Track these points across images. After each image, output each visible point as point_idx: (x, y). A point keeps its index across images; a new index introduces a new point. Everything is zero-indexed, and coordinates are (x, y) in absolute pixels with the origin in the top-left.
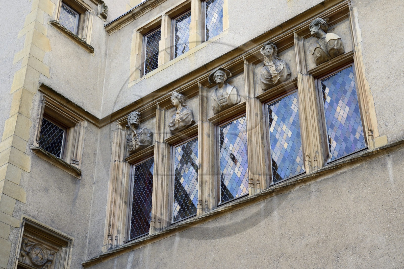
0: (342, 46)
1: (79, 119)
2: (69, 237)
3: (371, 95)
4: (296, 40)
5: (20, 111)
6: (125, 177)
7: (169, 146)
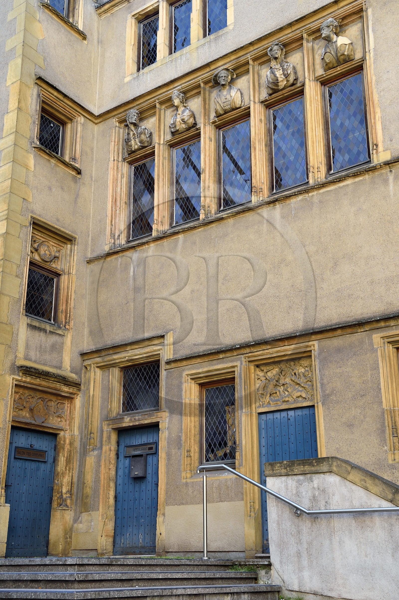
0: (352, 52)
1: (76, 115)
2: (73, 235)
3: (379, 108)
4: (305, 42)
5: (20, 106)
6: (124, 177)
7: (169, 148)
